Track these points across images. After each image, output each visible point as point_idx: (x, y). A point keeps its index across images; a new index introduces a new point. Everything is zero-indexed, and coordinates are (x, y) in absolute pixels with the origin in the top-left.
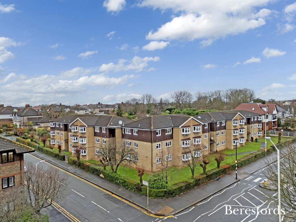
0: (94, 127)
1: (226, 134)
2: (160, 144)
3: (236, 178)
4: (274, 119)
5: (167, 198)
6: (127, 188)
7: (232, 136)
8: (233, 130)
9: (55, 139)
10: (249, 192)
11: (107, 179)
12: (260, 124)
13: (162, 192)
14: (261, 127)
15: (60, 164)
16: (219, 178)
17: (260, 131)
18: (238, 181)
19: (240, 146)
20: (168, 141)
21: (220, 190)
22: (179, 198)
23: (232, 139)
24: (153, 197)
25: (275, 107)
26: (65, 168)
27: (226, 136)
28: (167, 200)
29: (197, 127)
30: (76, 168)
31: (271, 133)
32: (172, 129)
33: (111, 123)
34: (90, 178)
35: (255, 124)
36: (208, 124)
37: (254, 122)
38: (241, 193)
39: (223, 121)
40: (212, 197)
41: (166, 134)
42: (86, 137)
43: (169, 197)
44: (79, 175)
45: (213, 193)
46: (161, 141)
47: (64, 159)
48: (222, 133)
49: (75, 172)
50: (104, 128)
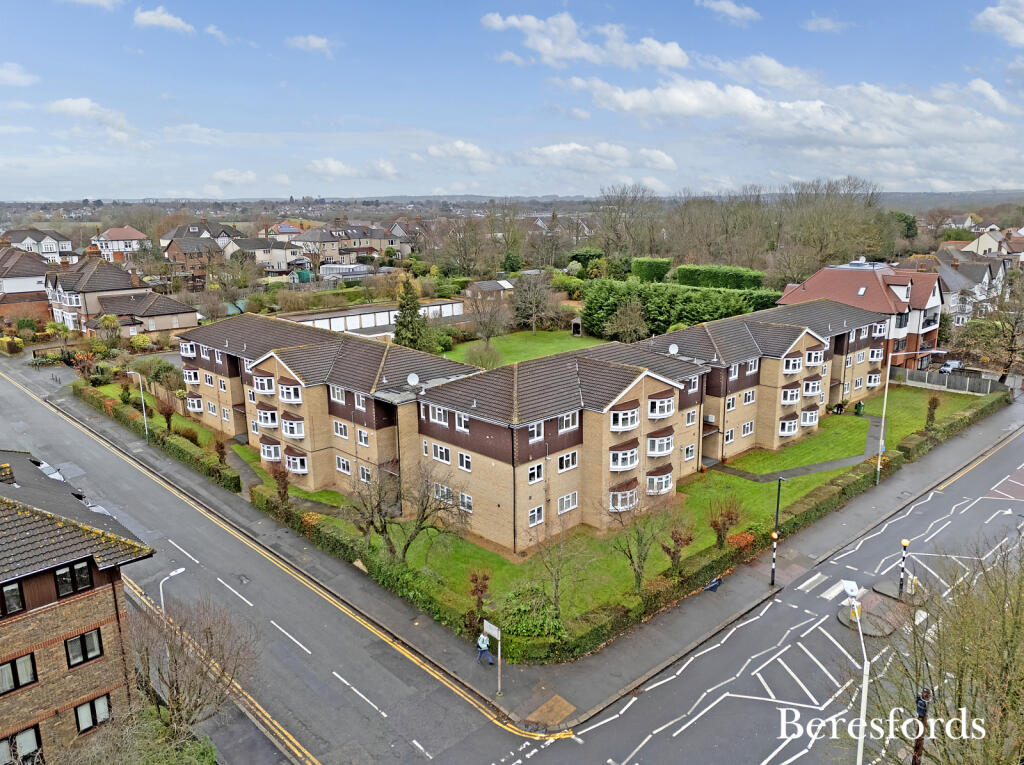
0: (328, 387)
1: (758, 400)
2: (539, 467)
3: (773, 583)
4: (927, 323)
5: (557, 662)
6: (439, 621)
7: (778, 407)
8: (784, 387)
9: (200, 397)
10: (802, 640)
11: (378, 581)
12: (876, 351)
13: (543, 646)
14: (881, 358)
15: (225, 508)
16: (720, 580)
17: (875, 371)
18: (777, 592)
19: (803, 435)
20: (565, 454)
21: (717, 629)
22: (593, 662)
23: (777, 419)
24: (515, 661)
25: (936, 284)
26: (243, 527)
27: (759, 406)
28: (557, 671)
29: (661, 403)
30: (278, 526)
31: (911, 378)
32: (581, 413)
33: (381, 377)
34: (325, 571)
35: (860, 352)
36: (702, 377)
37: (859, 345)
38: (779, 645)
39: (752, 361)
40: (692, 659)
41: (561, 432)
42: (301, 419)
43: (562, 661)
44: (289, 557)
45: (694, 645)
46: (544, 455)
47: (237, 487)
48: (747, 399)
49: (275, 546)
50: (359, 397)
